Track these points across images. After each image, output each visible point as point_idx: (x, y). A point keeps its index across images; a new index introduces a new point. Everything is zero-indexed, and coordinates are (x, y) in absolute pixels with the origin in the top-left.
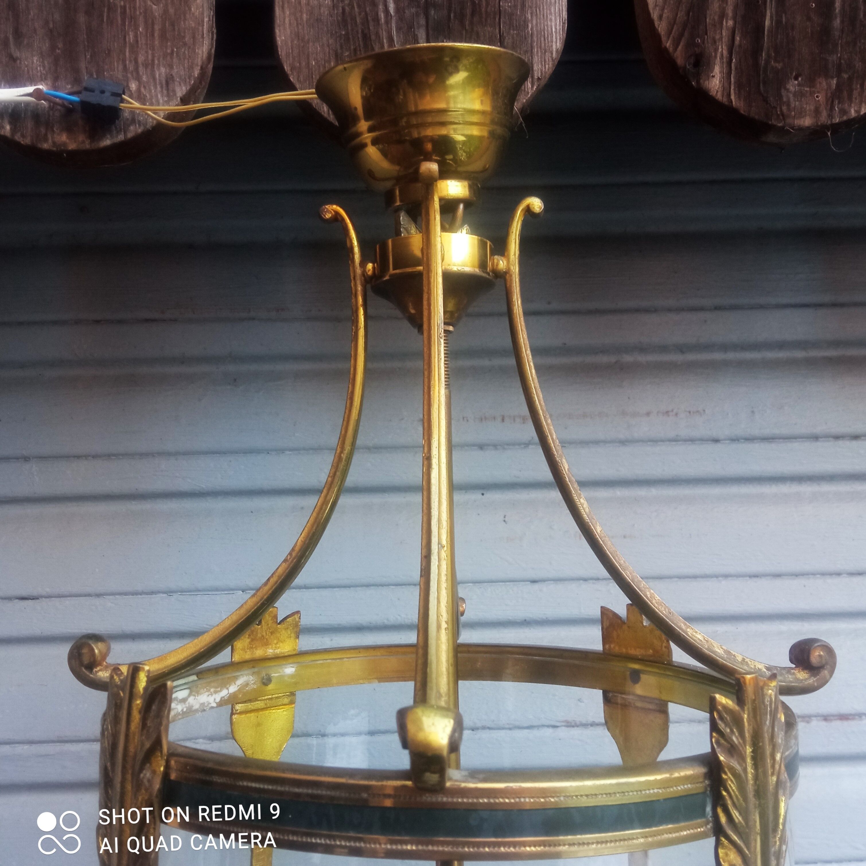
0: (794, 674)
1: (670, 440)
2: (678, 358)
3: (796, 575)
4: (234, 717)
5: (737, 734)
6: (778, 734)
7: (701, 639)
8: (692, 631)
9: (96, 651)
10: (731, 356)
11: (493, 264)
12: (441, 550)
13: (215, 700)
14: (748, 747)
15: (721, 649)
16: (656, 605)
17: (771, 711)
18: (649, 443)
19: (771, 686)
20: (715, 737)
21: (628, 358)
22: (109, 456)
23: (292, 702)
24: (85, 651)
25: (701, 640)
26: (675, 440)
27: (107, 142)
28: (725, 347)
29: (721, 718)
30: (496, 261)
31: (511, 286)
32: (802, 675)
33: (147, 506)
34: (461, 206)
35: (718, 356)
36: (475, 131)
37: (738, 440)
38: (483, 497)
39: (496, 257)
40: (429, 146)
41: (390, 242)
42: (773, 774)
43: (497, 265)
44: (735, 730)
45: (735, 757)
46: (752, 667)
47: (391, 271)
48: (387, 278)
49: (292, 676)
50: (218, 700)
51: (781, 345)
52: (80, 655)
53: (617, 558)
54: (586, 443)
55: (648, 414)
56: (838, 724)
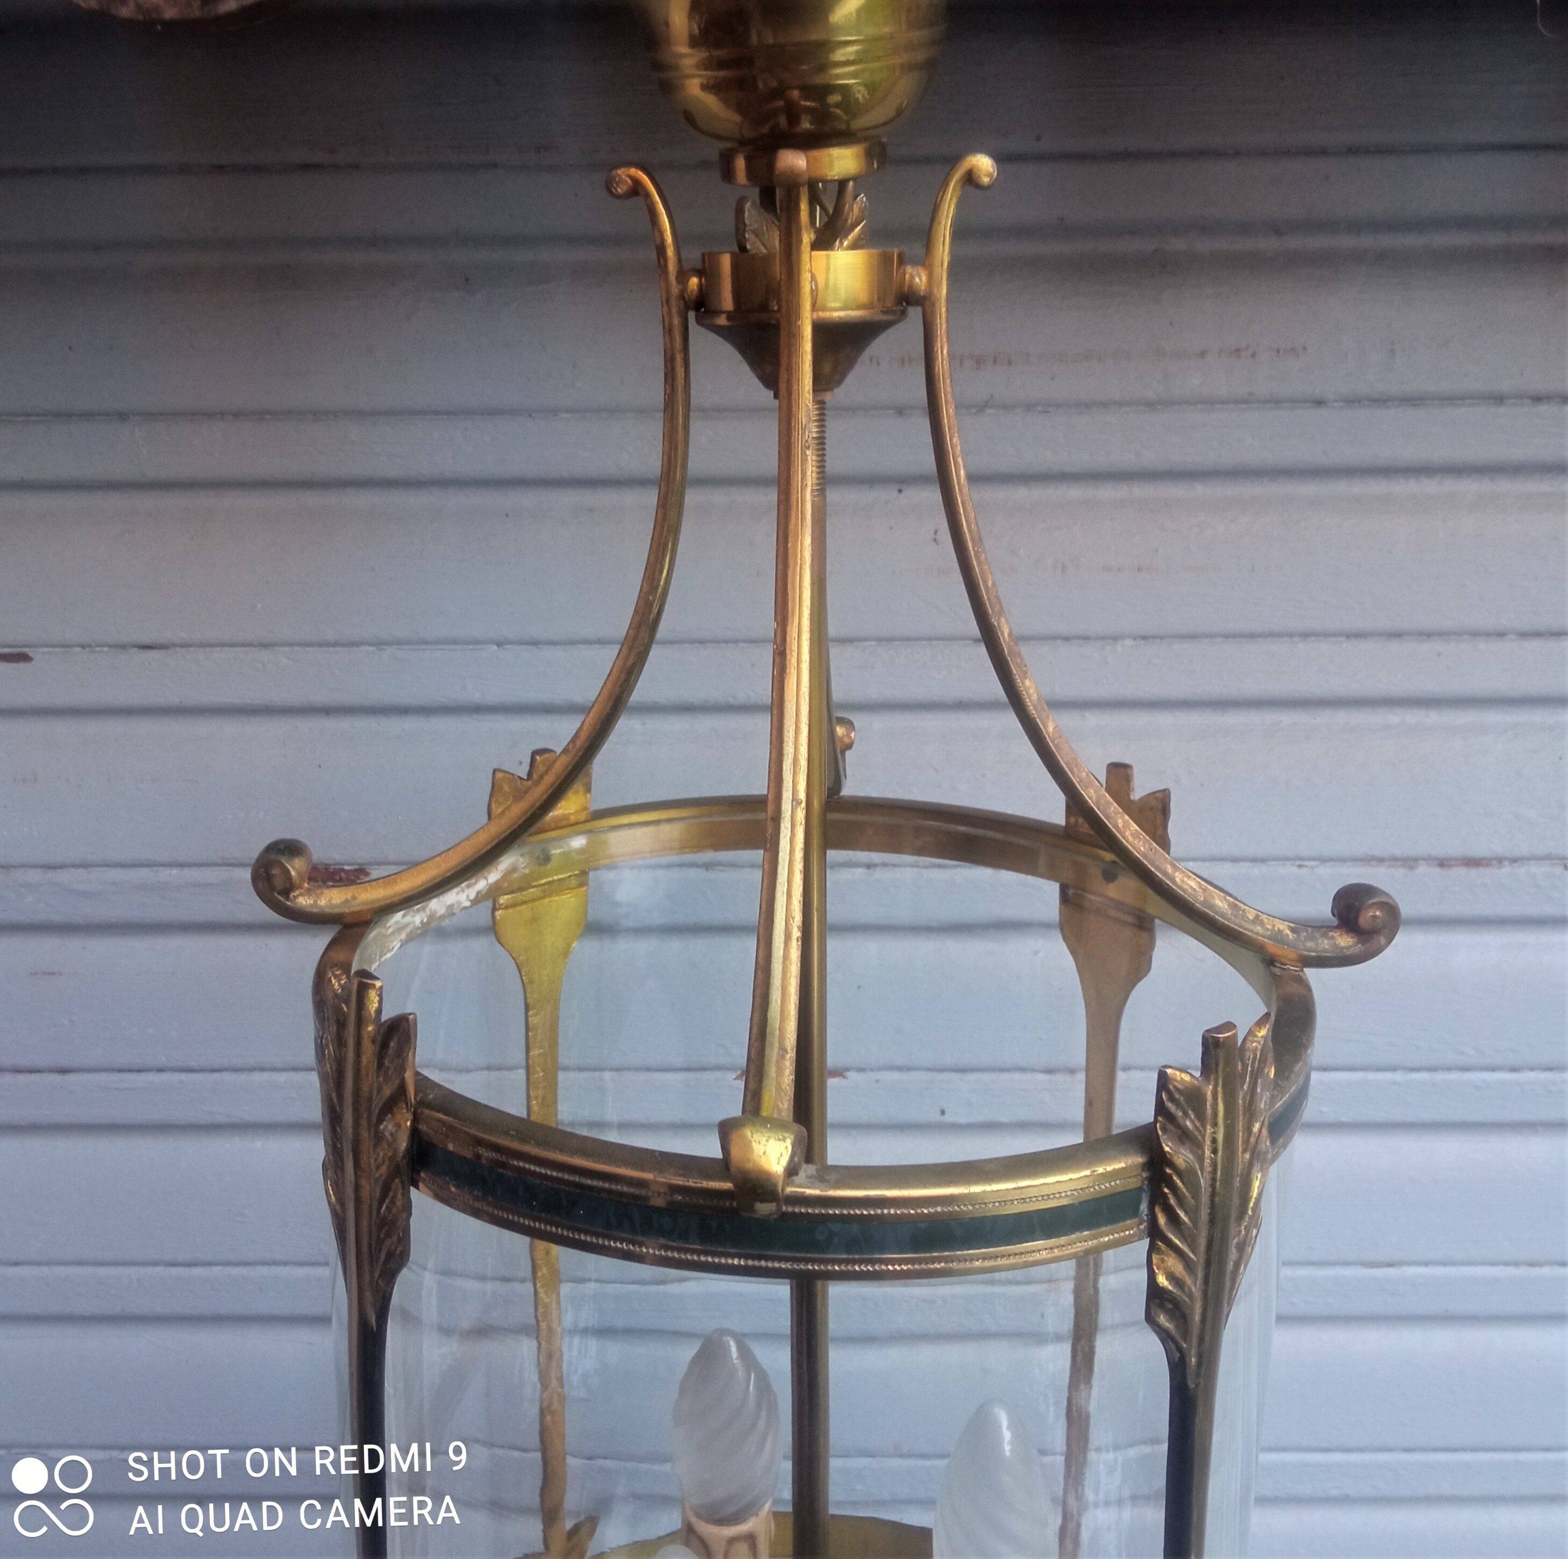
0: (1332, 938)
1: (1237, 402)
2: (1268, 244)
3: (1427, 635)
4: (498, 913)
5: (1192, 1117)
6: (1262, 1096)
7: (1194, 887)
8: (1182, 875)
9: (293, 873)
10: (1367, 241)
11: (902, 279)
12: (797, 809)
13: (468, 896)
14: (1208, 1127)
15: (1224, 902)
16: (1131, 839)
17: (1252, 1071)
18: (1199, 406)
19: (1256, 1036)
20: (1160, 1122)
21: (1178, 244)
23: (583, 884)
24: (275, 871)
25: (1195, 889)
26: (1247, 401)
29: (1172, 1098)
30: (909, 275)
32: (1344, 941)
35: (1346, 242)
36: (879, 70)
37: (1359, 402)
38: (902, 495)
39: (908, 267)
42: (1244, 1151)
43: (910, 281)
44: (1190, 1112)
45: (1187, 1145)
46: (1269, 927)
49: (582, 851)
50: (472, 896)
52: (269, 877)
53: (1075, 769)
54: (1085, 406)
55: (1203, 354)
56: (1461, 872)
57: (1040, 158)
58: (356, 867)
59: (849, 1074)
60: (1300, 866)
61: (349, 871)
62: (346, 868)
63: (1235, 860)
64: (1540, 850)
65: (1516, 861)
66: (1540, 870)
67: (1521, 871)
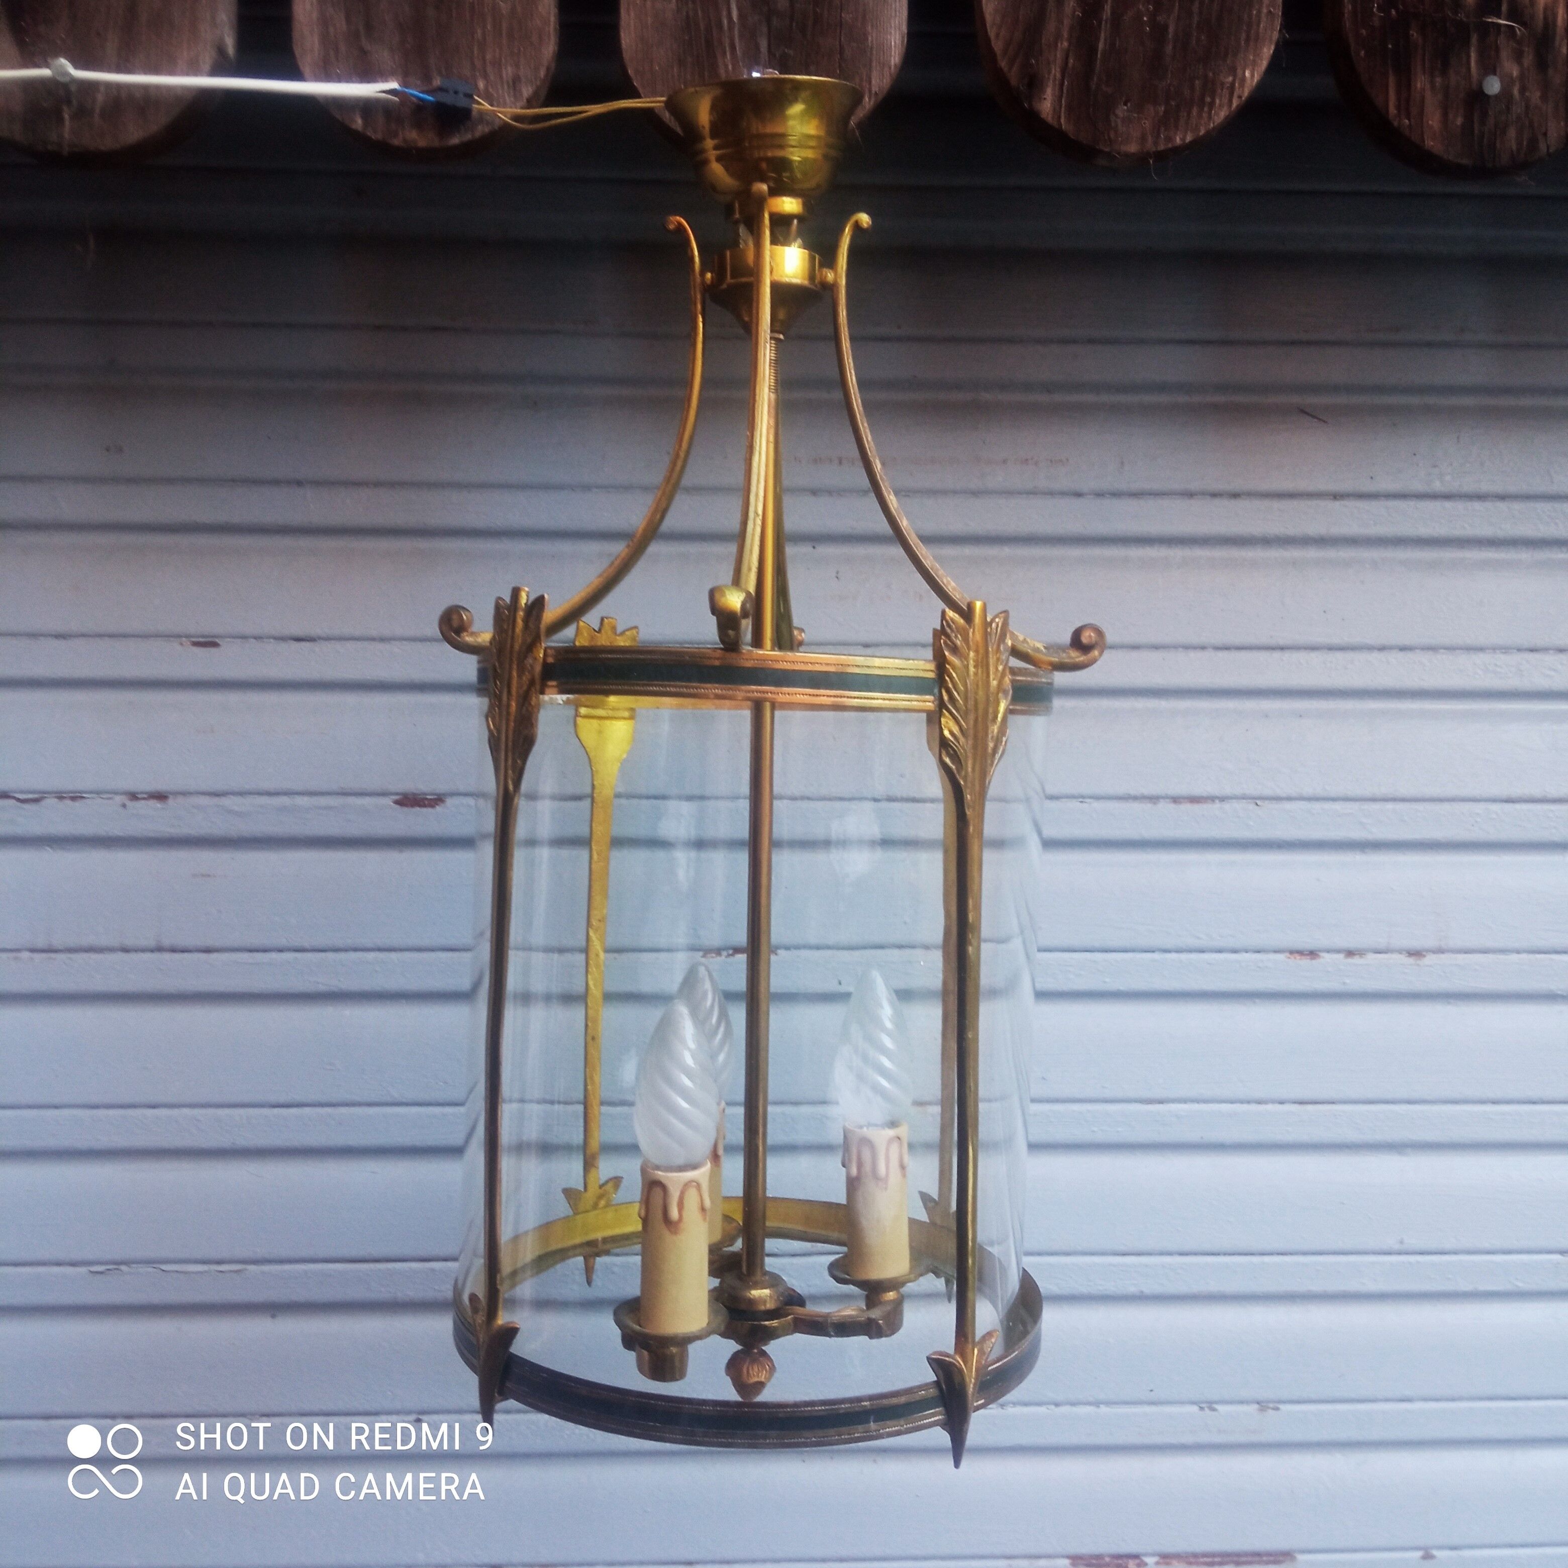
0: (1069, 655)
1: (1028, 493)
2: (1044, 398)
3: (1156, 647)
10: (1102, 398)
11: (821, 277)
18: (1004, 495)
21: (986, 396)
22: (393, 485)
26: (1033, 493)
27: (455, 141)
28: (1096, 388)
30: (824, 273)
31: (837, 297)
32: (1077, 657)
34: (795, 221)
35: (1089, 398)
36: (810, 154)
37: (1104, 495)
38: (815, 549)
39: (825, 269)
40: (765, 165)
41: (728, 253)
42: (996, 679)
43: (826, 276)
46: (1032, 647)
47: (729, 280)
48: (724, 286)
51: (1162, 388)
54: (932, 493)
55: (1005, 461)
56: (1187, 807)
57: (899, 339)
58: (435, 797)
60: (1081, 802)
61: (431, 799)
62: (428, 797)
64: (1238, 791)
65: (1223, 799)
66: (1237, 805)
67: (1227, 806)
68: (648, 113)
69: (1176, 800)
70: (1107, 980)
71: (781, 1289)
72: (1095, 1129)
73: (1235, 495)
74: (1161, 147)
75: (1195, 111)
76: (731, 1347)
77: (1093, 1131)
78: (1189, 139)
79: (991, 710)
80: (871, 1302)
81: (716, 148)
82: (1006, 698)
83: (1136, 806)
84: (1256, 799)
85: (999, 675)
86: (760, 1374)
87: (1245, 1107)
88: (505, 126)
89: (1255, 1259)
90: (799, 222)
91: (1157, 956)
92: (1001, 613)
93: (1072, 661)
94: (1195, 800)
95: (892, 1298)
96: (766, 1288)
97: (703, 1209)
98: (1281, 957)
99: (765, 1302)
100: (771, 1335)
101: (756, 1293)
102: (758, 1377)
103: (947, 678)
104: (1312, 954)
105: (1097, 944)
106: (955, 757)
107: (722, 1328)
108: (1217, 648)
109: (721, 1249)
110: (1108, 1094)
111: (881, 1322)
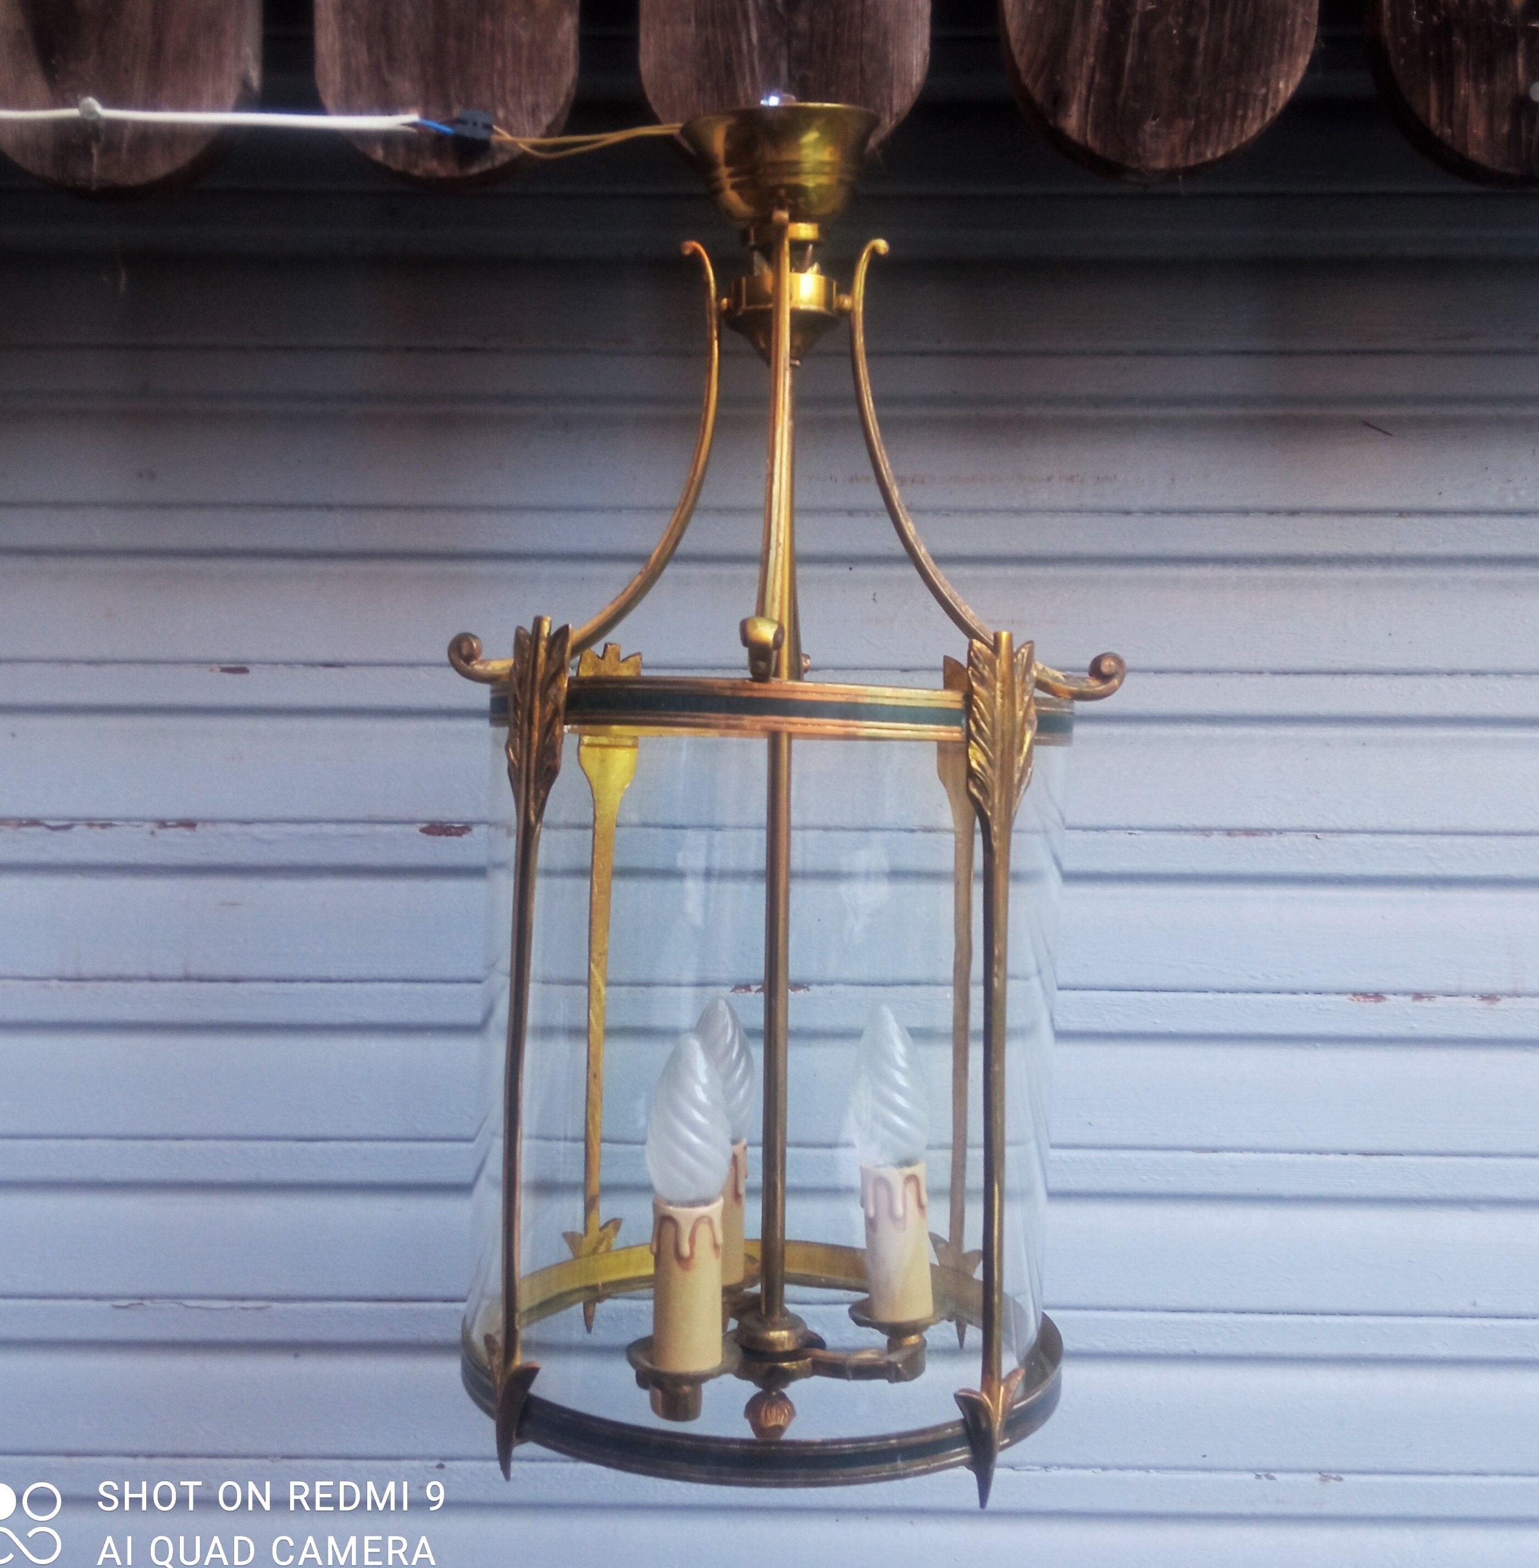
1: (1073, 511)
2: (1090, 413)
3: (1209, 672)
4: (582, 748)
9: (475, 645)
10: (1152, 412)
11: (838, 302)
14: (998, 682)
18: (1048, 513)
20: (971, 670)
21: (1031, 411)
22: (423, 508)
23: (634, 746)
24: (466, 644)
26: (1079, 511)
27: (475, 170)
28: (1147, 402)
29: (976, 657)
30: (841, 300)
31: (854, 324)
32: (1098, 686)
33: (464, 568)
34: (811, 247)
35: (1139, 412)
36: (823, 180)
37: (1153, 513)
38: (852, 571)
39: (841, 295)
40: (783, 192)
41: (744, 280)
43: (843, 303)
46: (1051, 674)
47: (744, 306)
48: (740, 313)
51: (1215, 400)
52: (459, 648)
54: (973, 512)
55: (1050, 479)
56: (1243, 839)
57: (940, 354)
58: (462, 825)
59: (811, 987)
60: (1130, 834)
61: (457, 828)
62: (456, 825)
63: (1085, 829)
64: (1296, 823)
65: (1281, 832)
66: (1298, 839)
67: (1285, 839)
68: (668, 139)
69: (1230, 832)
70: (1157, 1021)
71: (800, 1331)
72: (1145, 1178)
73: (1293, 513)
74: (1192, 163)
75: (1226, 125)
76: (749, 1389)
77: (1143, 1180)
78: (1220, 153)
79: (1017, 741)
80: (893, 1345)
81: (731, 175)
82: (1032, 729)
83: (1187, 838)
84: (1316, 832)
85: (1025, 705)
86: (779, 1418)
87: (1305, 1157)
88: (524, 155)
89: (1317, 1319)
90: (814, 248)
91: (1210, 996)
92: (1027, 643)
93: (1092, 690)
94: (1250, 832)
95: (913, 1342)
96: (785, 1329)
97: (716, 1246)
98: (1344, 998)
99: (783, 1344)
100: (788, 1377)
101: (774, 1335)
102: (776, 1420)
103: (975, 709)
104: (1378, 996)
105: (1147, 983)
106: (983, 788)
107: (736, 1366)
108: (1275, 673)
109: (741, 1290)
110: (1158, 1141)
111: (900, 1366)
